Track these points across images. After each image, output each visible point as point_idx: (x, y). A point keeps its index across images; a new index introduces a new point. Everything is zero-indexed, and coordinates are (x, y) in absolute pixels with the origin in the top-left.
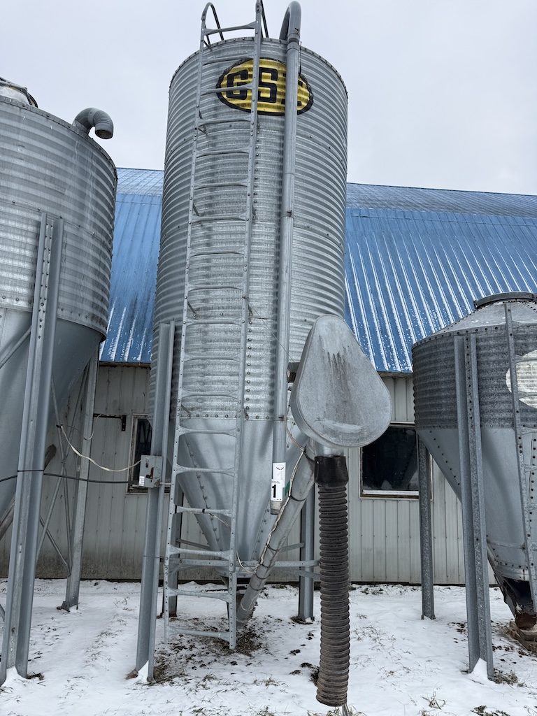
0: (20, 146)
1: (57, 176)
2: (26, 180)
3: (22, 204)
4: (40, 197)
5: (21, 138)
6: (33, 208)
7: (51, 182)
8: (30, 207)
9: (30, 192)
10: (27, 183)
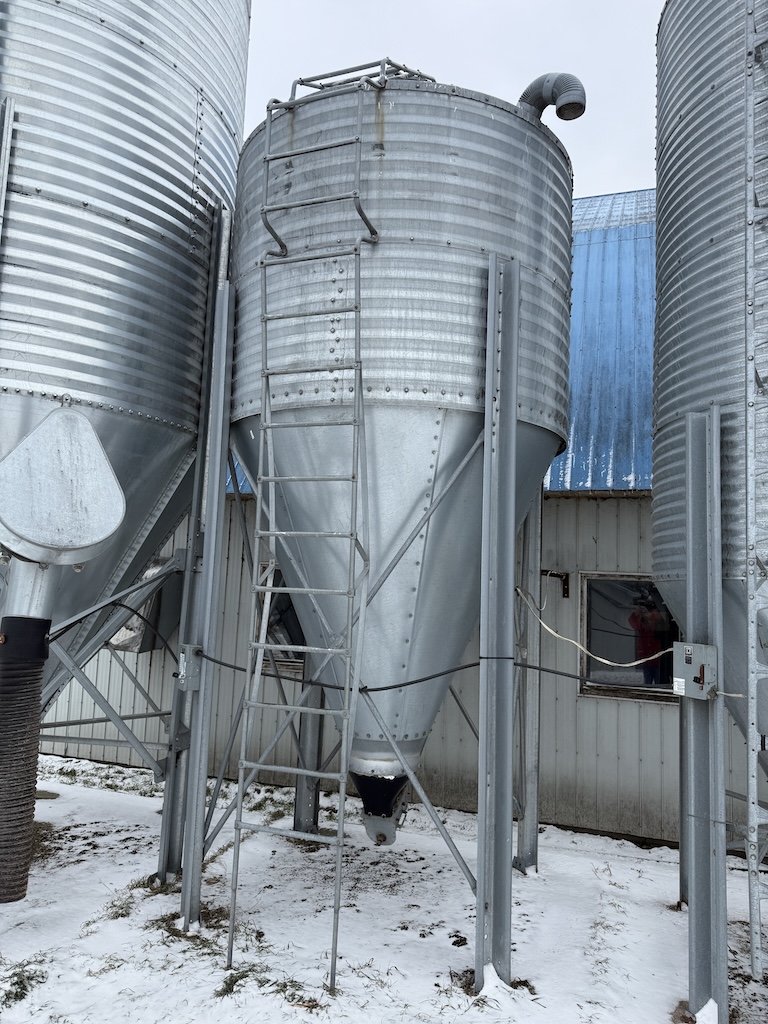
0: (452, 154)
1: (503, 193)
2: (463, 206)
3: (459, 245)
4: (483, 230)
5: (454, 142)
6: (475, 248)
7: (495, 203)
8: (470, 247)
9: (470, 224)
10: (465, 209)
